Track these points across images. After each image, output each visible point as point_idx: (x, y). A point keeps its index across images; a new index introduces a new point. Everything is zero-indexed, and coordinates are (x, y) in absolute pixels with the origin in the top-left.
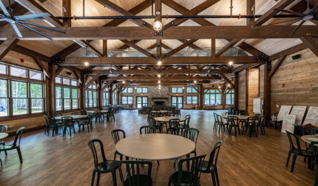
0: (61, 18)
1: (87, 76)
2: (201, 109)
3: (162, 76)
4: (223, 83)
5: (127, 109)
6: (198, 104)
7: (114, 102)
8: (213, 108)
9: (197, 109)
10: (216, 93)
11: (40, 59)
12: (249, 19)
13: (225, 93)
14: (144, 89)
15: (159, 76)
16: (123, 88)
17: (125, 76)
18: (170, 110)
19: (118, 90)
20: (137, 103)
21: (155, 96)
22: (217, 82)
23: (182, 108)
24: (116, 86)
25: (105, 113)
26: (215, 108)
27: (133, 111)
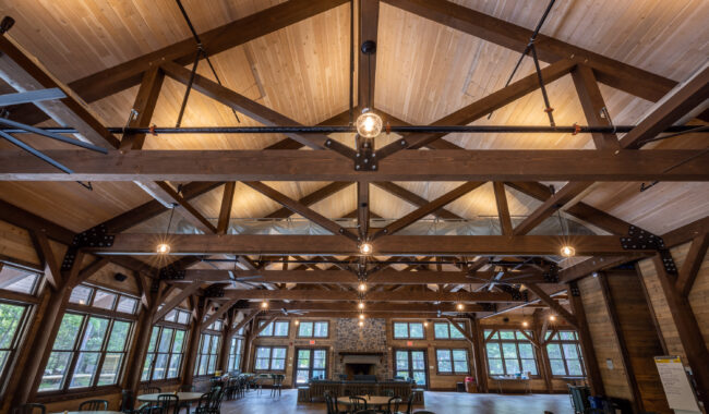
0: (119, 130)
1: (169, 287)
2: (484, 392)
3: (371, 290)
4: (530, 311)
5: (265, 387)
6: (469, 374)
7: (233, 364)
8: (515, 387)
9: (471, 392)
10: (517, 342)
11: (49, 237)
12: (601, 136)
13: (542, 342)
14: (318, 325)
15: (363, 287)
16: (262, 324)
17: (270, 288)
18: (396, 397)
19: (248, 327)
20: (296, 368)
21: (348, 347)
22: (516, 309)
23: (427, 387)
24: (245, 315)
25: (194, 401)
26: (523, 387)
27: (284, 392)
